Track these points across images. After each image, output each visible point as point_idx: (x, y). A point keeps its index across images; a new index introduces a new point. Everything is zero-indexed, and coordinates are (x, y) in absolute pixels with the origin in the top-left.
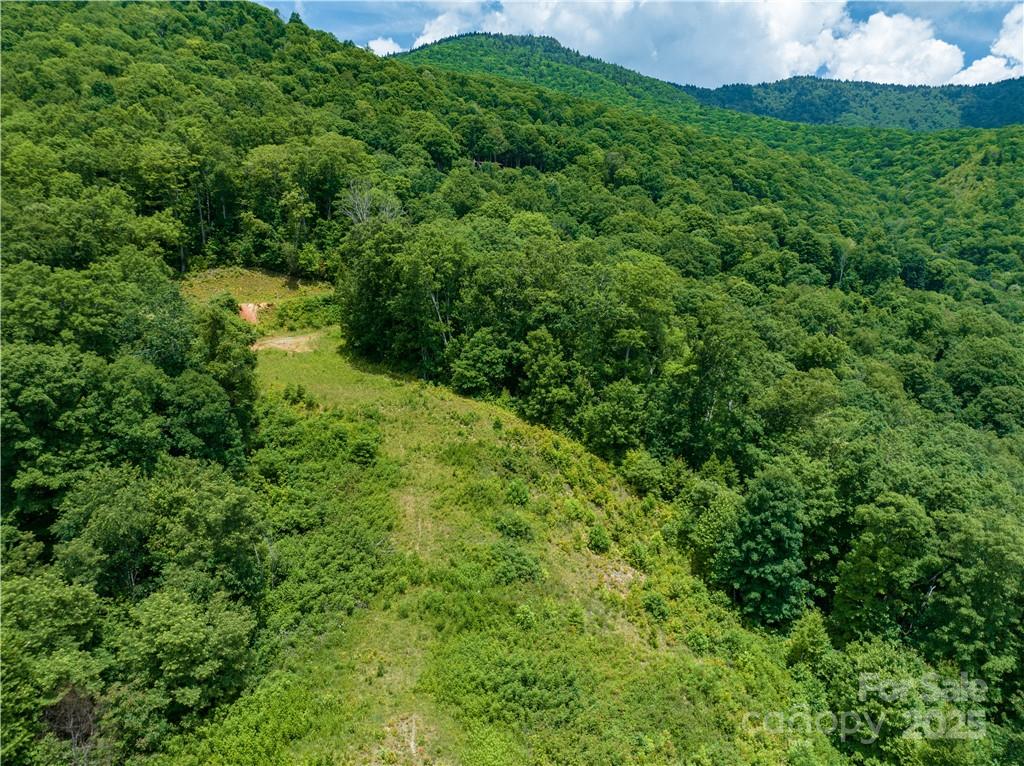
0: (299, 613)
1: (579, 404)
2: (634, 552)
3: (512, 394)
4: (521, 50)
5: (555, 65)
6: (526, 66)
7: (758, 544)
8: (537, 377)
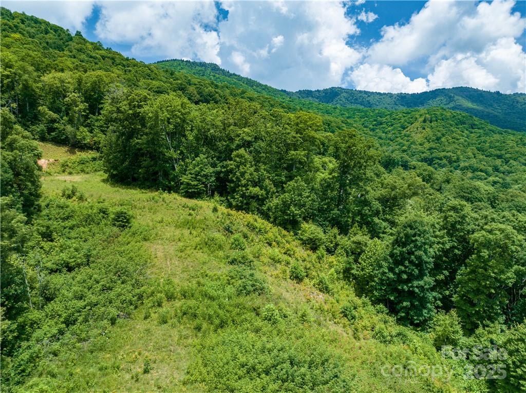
0: (64, 326)
1: (267, 198)
2: (321, 282)
3: (221, 195)
4: (200, 68)
5: (217, 76)
6: (203, 76)
7: (406, 267)
8: (240, 181)
